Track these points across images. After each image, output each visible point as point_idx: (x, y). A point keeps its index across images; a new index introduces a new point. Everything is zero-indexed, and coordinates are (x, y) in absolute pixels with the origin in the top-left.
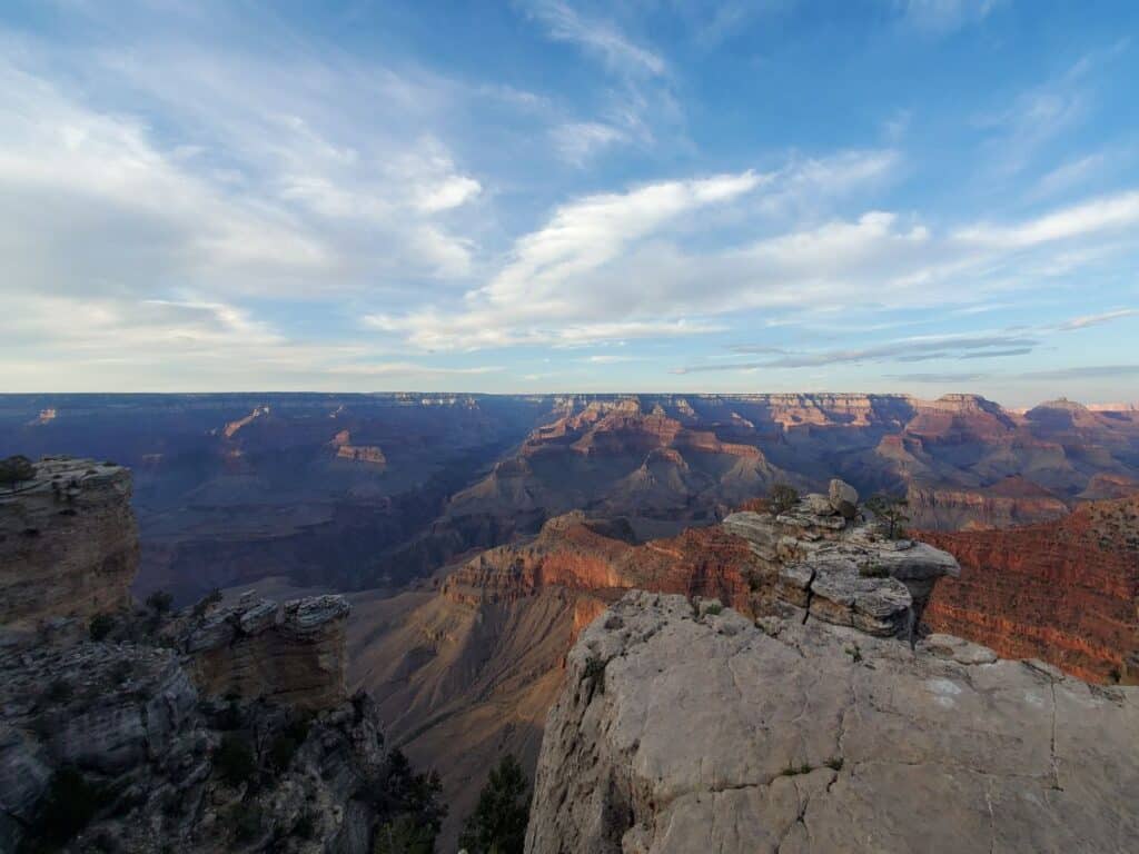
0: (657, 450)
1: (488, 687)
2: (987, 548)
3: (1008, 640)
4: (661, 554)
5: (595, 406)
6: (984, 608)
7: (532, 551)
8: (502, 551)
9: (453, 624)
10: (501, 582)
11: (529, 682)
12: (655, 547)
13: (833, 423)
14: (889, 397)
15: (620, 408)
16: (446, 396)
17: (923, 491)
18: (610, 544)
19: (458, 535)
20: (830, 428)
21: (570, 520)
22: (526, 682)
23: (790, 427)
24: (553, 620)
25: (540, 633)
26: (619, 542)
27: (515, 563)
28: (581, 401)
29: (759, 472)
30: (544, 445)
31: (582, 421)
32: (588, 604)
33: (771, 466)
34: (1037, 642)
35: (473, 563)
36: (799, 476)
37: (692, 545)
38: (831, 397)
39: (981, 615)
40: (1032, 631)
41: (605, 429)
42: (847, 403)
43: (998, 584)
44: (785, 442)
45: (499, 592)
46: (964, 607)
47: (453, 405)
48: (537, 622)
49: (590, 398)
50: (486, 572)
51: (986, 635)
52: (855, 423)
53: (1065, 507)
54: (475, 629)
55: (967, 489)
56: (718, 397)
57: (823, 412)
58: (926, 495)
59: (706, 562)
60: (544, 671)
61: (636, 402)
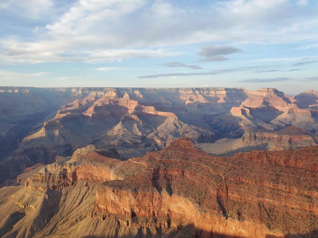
0: (126, 115)
1: (54, 228)
2: (288, 158)
3: (296, 197)
4: (136, 164)
5: (93, 94)
6: (286, 183)
7: (71, 165)
8: (55, 165)
9: (32, 200)
10: (56, 180)
11: (74, 224)
12: (133, 161)
13: (208, 102)
14: (235, 89)
15: (106, 95)
16: (13, 88)
17: (251, 133)
18: (110, 160)
19: (27, 157)
20: (206, 104)
21: (88, 150)
22: (73, 224)
23: (188, 103)
24: (83, 196)
25: (78, 202)
26: (114, 159)
27: (62, 171)
28: (86, 91)
29: (175, 125)
30: (69, 113)
31: (87, 101)
32: (103, 188)
33: (180, 122)
34: (309, 197)
35: (41, 171)
36: (194, 127)
37: (151, 159)
38: (208, 89)
39: (285, 187)
40: (306, 193)
41: (100, 105)
42: (215, 92)
43: (292, 173)
44: (186, 111)
45: (55, 184)
46: (277, 183)
47: (17, 93)
48: (76, 197)
49: (90, 89)
50: (48, 175)
51: (286, 195)
52: (219, 102)
53: (312, 139)
54: (45, 202)
55: (269, 131)
56: (154, 89)
57: (204, 96)
58: (252, 134)
59: (159, 167)
60: (81, 218)
61: (115, 92)
